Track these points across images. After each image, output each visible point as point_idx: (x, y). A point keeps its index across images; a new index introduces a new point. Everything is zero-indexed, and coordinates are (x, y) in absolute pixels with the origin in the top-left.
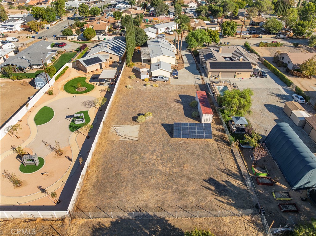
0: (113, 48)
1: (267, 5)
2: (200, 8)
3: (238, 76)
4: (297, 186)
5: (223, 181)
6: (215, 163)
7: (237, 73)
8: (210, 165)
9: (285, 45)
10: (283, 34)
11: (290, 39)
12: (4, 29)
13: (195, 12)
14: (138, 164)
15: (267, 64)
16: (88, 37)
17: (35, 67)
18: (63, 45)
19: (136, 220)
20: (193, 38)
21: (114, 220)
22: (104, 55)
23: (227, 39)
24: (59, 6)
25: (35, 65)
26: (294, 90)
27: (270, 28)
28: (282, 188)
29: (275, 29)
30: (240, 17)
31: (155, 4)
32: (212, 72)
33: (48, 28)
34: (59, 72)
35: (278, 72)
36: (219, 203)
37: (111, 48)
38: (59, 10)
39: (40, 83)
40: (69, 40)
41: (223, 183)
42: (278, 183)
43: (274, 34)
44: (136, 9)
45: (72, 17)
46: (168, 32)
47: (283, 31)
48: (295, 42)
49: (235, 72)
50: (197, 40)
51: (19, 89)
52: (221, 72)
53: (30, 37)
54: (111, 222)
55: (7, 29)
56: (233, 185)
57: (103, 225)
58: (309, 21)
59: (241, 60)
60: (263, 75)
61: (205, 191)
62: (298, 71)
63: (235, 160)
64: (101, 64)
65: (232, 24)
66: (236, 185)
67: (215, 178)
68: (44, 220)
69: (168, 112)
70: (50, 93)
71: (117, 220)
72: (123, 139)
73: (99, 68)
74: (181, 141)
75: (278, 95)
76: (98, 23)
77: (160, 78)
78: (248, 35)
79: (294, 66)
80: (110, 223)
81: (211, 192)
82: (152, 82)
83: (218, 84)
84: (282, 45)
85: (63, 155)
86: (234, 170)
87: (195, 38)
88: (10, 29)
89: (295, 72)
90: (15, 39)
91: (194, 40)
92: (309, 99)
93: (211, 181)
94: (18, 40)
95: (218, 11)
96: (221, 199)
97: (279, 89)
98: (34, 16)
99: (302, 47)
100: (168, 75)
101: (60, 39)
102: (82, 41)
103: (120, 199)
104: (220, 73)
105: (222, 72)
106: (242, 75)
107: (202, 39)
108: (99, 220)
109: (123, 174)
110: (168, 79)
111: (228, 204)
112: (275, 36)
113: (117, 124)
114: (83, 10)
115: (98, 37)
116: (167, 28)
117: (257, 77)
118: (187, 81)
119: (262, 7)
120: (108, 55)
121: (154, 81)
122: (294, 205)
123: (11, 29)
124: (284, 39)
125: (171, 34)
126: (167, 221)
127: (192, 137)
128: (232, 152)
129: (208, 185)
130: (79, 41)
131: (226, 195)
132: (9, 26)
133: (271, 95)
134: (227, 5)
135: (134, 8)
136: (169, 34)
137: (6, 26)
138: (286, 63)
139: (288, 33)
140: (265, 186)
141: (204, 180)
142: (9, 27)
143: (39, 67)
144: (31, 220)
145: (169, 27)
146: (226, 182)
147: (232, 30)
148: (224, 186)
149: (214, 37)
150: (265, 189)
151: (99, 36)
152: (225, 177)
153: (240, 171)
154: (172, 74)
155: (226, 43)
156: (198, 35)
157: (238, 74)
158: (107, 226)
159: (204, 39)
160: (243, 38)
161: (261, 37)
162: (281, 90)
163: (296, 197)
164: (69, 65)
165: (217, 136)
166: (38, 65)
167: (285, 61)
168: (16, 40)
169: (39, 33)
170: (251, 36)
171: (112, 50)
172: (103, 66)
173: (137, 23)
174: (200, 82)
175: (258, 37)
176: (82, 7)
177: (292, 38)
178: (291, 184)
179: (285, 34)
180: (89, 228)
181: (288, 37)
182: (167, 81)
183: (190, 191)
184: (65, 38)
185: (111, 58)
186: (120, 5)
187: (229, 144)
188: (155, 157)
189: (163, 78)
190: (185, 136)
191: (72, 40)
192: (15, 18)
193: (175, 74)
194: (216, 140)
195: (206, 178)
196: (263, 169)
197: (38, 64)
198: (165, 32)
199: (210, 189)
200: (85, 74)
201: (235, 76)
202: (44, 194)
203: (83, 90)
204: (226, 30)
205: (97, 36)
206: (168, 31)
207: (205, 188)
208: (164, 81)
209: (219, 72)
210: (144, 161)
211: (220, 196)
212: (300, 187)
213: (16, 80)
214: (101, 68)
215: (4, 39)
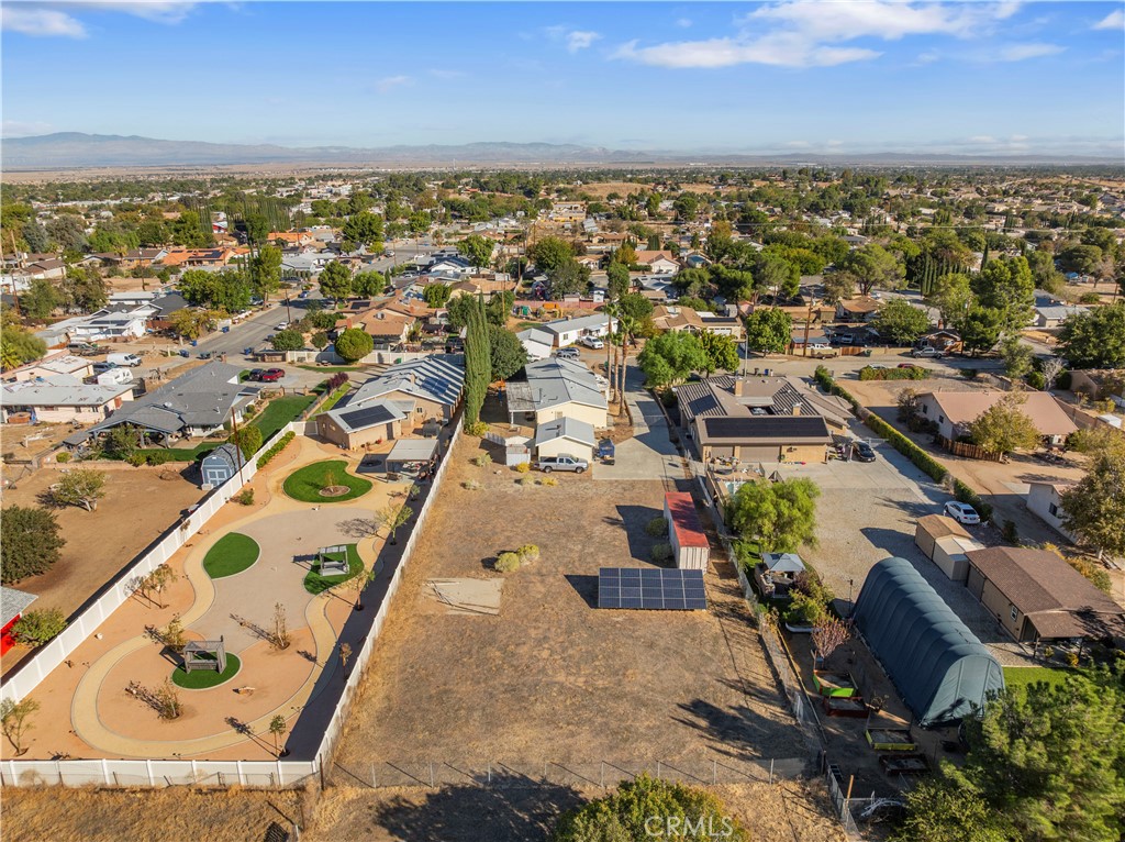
0: (426, 381)
1: (883, 266)
2: (684, 276)
3: (789, 457)
4: (932, 714)
5: (731, 707)
6: (713, 667)
7: (785, 449)
8: (698, 672)
9: (938, 376)
10: (933, 344)
11: (953, 358)
12: (98, 331)
13: (671, 286)
14: (499, 669)
15: (878, 424)
16: (349, 353)
17: (196, 432)
18: (273, 375)
19: (494, 791)
20: (659, 355)
21: (437, 790)
22: (399, 402)
23: (765, 359)
24: (264, 270)
25: (197, 426)
26: (952, 492)
27: (890, 327)
28: (894, 724)
29: (907, 330)
31: (548, 265)
32: (714, 445)
33: (226, 329)
34: (269, 445)
35: (907, 445)
36: (717, 756)
37: (421, 383)
38: (263, 279)
39: (216, 471)
40: (292, 363)
41: (732, 711)
42: (882, 713)
43: (908, 344)
44: (491, 278)
45: (296, 298)
46: (587, 343)
47: (933, 337)
48: (969, 366)
49: (780, 445)
50: (672, 362)
51: (152, 488)
52: (738, 445)
53: (173, 354)
54: (428, 796)
55: (108, 332)
56: (759, 717)
57: (405, 801)
59: (797, 413)
60: (862, 454)
61: (682, 729)
62: (966, 443)
63: (768, 659)
64: (389, 427)
65: (775, 319)
66: (767, 715)
67: (711, 702)
68: (250, 790)
69: (584, 546)
70: (245, 499)
71: (443, 791)
72: (457, 613)
73: (385, 437)
74: (618, 616)
75: (904, 506)
76: (379, 316)
77: (561, 461)
78: (828, 349)
79: (955, 427)
80: (425, 798)
81: (697, 731)
82: (539, 473)
83: (729, 476)
84: (927, 373)
85: (291, 649)
86: (763, 680)
87: (664, 357)
88: (115, 331)
89: (959, 446)
90: (132, 357)
91: (663, 361)
92: (990, 511)
93: (698, 707)
94: (140, 362)
95: (739, 283)
96: (724, 747)
97: (908, 490)
98: (187, 296)
99: (987, 381)
100: (584, 454)
101: (264, 360)
102: (330, 366)
103: (453, 747)
104: (737, 449)
105: (742, 445)
106: (801, 453)
107: (685, 359)
108: (395, 790)
109: (458, 692)
110: (584, 465)
111: (742, 757)
112: (909, 350)
113: (440, 575)
114: (333, 279)
115: (379, 355)
116: (585, 332)
117: (845, 459)
118: (641, 472)
120: (411, 402)
121: (544, 471)
122: (922, 758)
123: (120, 331)
124: (936, 358)
125: (597, 347)
126: (576, 793)
127: (652, 605)
128: (760, 640)
129: (691, 717)
130: (322, 366)
131: (738, 739)
132: (113, 322)
133: (885, 505)
134: (764, 265)
135: (484, 276)
136: (592, 348)
137: (107, 322)
138: (934, 422)
139: (950, 343)
140: (848, 719)
141: (681, 706)
142: (114, 326)
143: (208, 433)
144: (215, 790)
145: (590, 328)
146: (740, 709)
147: (776, 335)
148: (734, 718)
149: (721, 353)
150: (847, 726)
151: (383, 353)
152: (738, 699)
153: (779, 684)
154: (596, 453)
155: (762, 371)
156: (672, 348)
157: (790, 450)
158: (417, 803)
159: (691, 359)
160: (812, 357)
161: (867, 355)
162: (916, 493)
163: (929, 742)
164: (296, 427)
165: (720, 605)
166: (205, 427)
167: (932, 416)
168: (135, 361)
169: (200, 341)
170: (839, 351)
171: (423, 387)
172: (397, 430)
173: (496, 317)
174: (680, 473)
175: (858, 355)
176: (332, 273)
177: (961, 355)
178: (915, 711)
179: (939, 344)
180: (370, 808)
181: (951, 354)
182: (583, 470)
183: (642, 730)
184: (279, 358)
185: (419, 410)
186: (442, 267)
187: (752, 623)
188: (545, 654)
189: (571, 462)
190: (632, 605)
191: (300, 364)
192: (126, 303)
193: (607, 452)
194: (719, 615)
195: (687, 700)
196: (844, 679)
197: (206, 422)
198: (578, 343)
199: (694, 725)
200: (343, 452)
201: (780, 458)
202: (243, 736)
203: (340, 493)
204: (759, 334)
205: (375, 353)
206: (589, 340)
207: (681, 724)
208: (575, 471)
209: (733, 445)
210: (515, 663)
211: (722, 740)
212: (941, 716)
213: (144, 466)
214: (390, 437)
215: (99, 359)
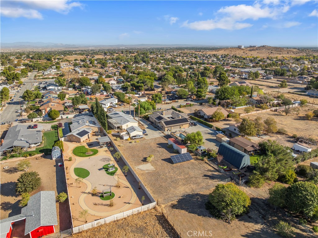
4: (241, 167)
6: (202, 169)
7: (181, 126)
8: (200, 170)
9: (195, 105)
10: (189, 98)
11: (195, 101)
13: (121, 88)
14: (166, 179)
15: (193, 117)
22: (88, 128)
23: (157, 105)
25: (33, 144)
26: (215, 129)
27: (181, 95)
28: (236, 170)
29: (185, 95)
30: (155, 89)
32: (167, 127)
35: (202, 121)
36: (215, 182)
37: (89, 123)
39: (56, 154)
42: (233, 169)
43: (186, 98)
45: (10, 102)
46: (113, 106)
47: (189, 96)
48: (200, 102)
49: (180, 125)
51: (37, 162)
54: (177, 202)
56: (216, 175)
57: (174, 204)
58: (202, 89)
59: (180, 118)
60: (195, 125)
61: (206, 180)
62: (211, 119)
63: (210, 165)
66: (217, 174)
67: (207, 174)
68: (144, 212)
69: (159, 153)
70: (70, 159)
71: (178, 200)
72: (147, 171)
73: (87, 138)
74: (179, 164)
75: (209, 133)
76: (53, 105)
78: (169, 102)
79: (208, 116)
81: (209, 179)
82: (133, 140)
84: (193, 105)
85: (121, 187)
86: (212, 169)
89: (210, 120)
92: (225, 132)
93: (205, 176)
95: (140, 87)
97: (207, 130)
99: (205, 105)
100: (141, 134)
101: (26, 122)
102: (48, 121)
103: (172, 194)
104: (172, 127)
105: (173, 126)
106: (184, 126)
108: (170, 203)
109: (163, 185)
110: (142, 136)
111: (218, 181)
112: (186, 100)
117: (192, 126)
118: (155, 136)
119: (169, 81)
120: (90, 128)
122: (243, 174)
124: (191, 101)
125: (116, 107)
126: (200, 194)
127: (184, 161)
128: (206, 163)
129: (206, 178)
130: (45, 122)
131: (216, 179)
133: (206, 134)
134: (146, 82)
135: (65, 89)
138: (203, 116)
139: (192, 97)
140: (229, 171)
145: (112, 102)
146: (212, 174)
148: (213, 176)
150: (229, 172)
151: (62, 116)
152: (210, 173)
153: (215, 169)
154: (143, 133)
157: (182, 126)
160: (167, 104)
161: (178, 102)
162: (209, 130)
163: (243, 171)
165: (194, 158)
167: (202, 114)
170: (171, 101)
172: (89, 136)
174: (163, 134)
175: (176, 102)
177: (196, 100)
178: (238, 168)
179: (191, 97)
180: (169, 207)
181: (194, 100)
183: (200, 182)
184: (31, 121)
186: (50, 87)
187: (202, 160)
188: (172, 174)
189: (140, 136)
190: (180, 162)
193: (145, 132)
194: (195, 160)
195: (203, 175)
196: (224, 165)
198: (110, 106)
200: (81, 144)
201: (180, 128)
203: (91, 153)
205: (60, 116)
209: (171, 127)
210: (168, 177)
211: (213, 179)
212: (242, 167)
213: (29, 157)
214: (89, 138)
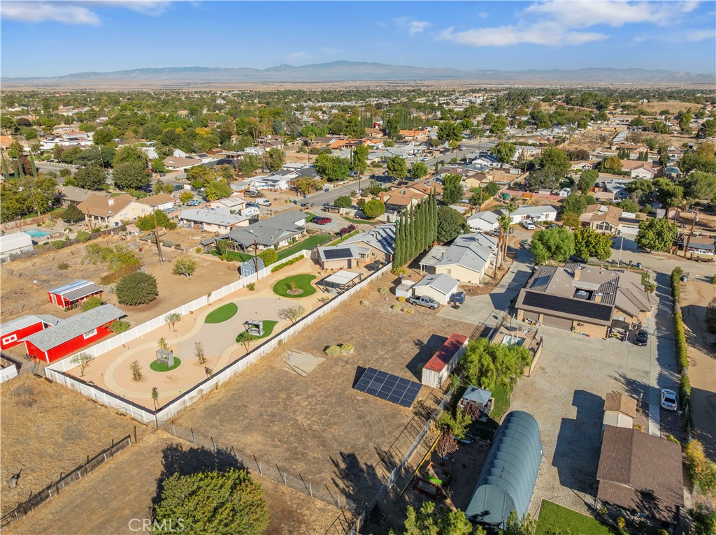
0: (384, 238)
3: (578, 329)
4: (469, 513)
5: (366, 464)
6: (381, 440)
7: (575, 323)
8: (370, 440)
12: (264, 184)
14: (278, 403)
17: (261, 247)
18: (327, 220)
19: (216, 457)
21: (196, 447)
22: (362, 248)
25: (263, 245)
26: (680, 382)
32: (525, 310)
33: (327, 190)
34: (284, 261)
36: (330, 485)
37: (380, 238)
39: (247, 270)
40: (342, 214)
41: (364, 466)
42: (448, 501)
44: (507, 171)
46: (525, 224)
49: (573, 320)
51: (221, 273)
52: (542, 313)
53: (290, 201)
54: (191, 448)
55: (268, 186)
57: (181, 447)
59: (597, 300)
60: (639, 341)
61: (329, 465)
66: (380, 476)
67: (359, 457)
68: (133, 419)
70: (251, 287)
71: (198, 449)
72: (287, 369)
73: (346, 266)
75: (630, 383)
76: (403, 192)
80: (189, 449)
81: (335, 469)
82: (408, 304)
85: (204, 365)
88: (271, 186)
90: (267, 201)
93: (351, 459)
94: (270, 204)
96: (339, 482)
97: (649, 373)
98: (317, 169)
101: (329, 211)
102: (360, 219)
103: (221, 432)
104: (542, 316)
105: (545, 314)
106: (587, 328)
107: (558, 248)
108: (181, 440)
109: (249, 408)
111: (343, 491)
113: (299, 349)
115: (388, 217)
116: (528, 217)
117: (623, 340)
118: (470, 317)
120: (368, 249)
121: (412, 304)
123: (274, 186)
125: (529, 228)
127: (382, 396)
129: (340, 461)
130: (354, 219)
131: (351, 481)
132: (271, 180)
135: (504, 170)
136: (527, 228)
137: (268, 180)
140: (422, 495)
141: (341, 454)
142: (270, 183)
143: (266, 248)
145: (532, 215)
146: (371, 468)
148: (362, 470)
149: (594, 247)
151: (390, 215)
152: (375, 461)
154: (452, 299)
155: (634, 263)
157: (579, 325)
158: (184, 450)
160: (690, 259)
164: (306, 253)
165: (425, 408)
168: (268, 203)
169: (308, 196)
171: (380, 241)
172: (354, 263)
174: (493, 323)
176: (394, 162)
180: (167, 444)
182: (434, 308)
183: (309, 457)
184: (337, 211)
185: (373, 254)
186: (478, 161)
188: (305, 404)
189: (428, 302)
190: (372, 392)
191: (346, 216)
192: (291, 169)
193: (458, 300)
194: (417, 413)
195: (346, 452)
196: (444, 473)
198: (521, 224)
199: (337, 465)
200: (320, 270)
201: (572, 328)
203: (296, 293)
205: (386, 215)
206: (526, 222)
207: (331, 462)
208: (430, 308)
209: (539, 313)
210: (287, 403)
211: (343, 478)
212: (475, 516)
213: (225, 261)
214: (349, 267)
215: (252, 200)
